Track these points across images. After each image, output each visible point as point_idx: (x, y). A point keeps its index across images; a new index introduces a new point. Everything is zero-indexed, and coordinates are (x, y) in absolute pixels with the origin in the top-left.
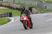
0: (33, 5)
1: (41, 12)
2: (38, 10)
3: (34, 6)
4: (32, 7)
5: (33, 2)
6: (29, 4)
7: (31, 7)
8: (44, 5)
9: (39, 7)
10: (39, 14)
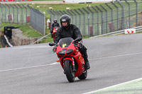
0: (16, 21)
1: (36, 39)
2: (29, 33)
3: (18, 24)
4: (12, 25)
5: (16, 14)
6: (4, 18)
7: (8, 25)
8: (46, 19)
9: (30, 25)
10: (32, 47)
